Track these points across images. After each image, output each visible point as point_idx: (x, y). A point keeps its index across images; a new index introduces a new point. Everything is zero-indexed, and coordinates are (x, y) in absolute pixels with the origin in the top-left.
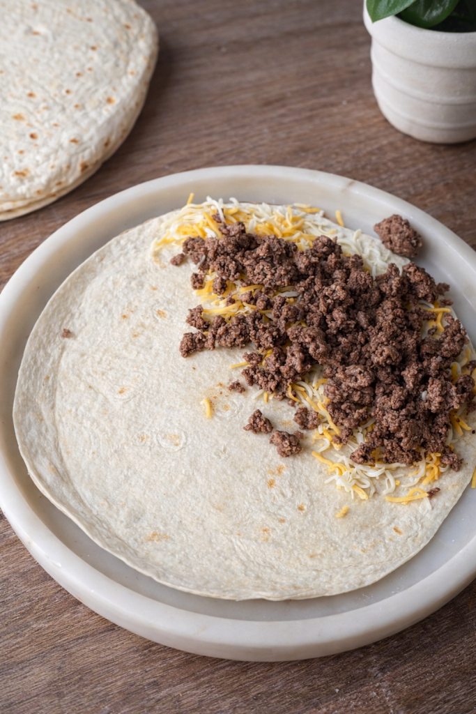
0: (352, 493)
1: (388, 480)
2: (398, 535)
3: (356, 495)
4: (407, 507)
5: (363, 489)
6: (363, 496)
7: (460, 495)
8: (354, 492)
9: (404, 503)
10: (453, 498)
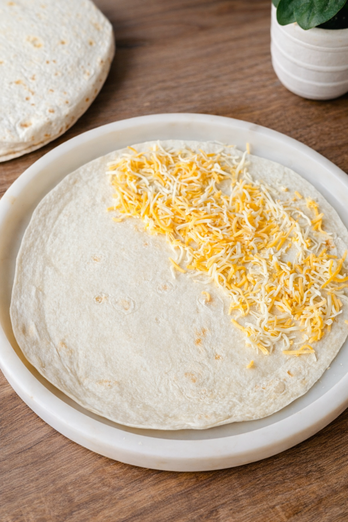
0: (257, 349)
1: (285, 341)
2: (290, 376)
3: (260, 351)
4: (298, 358)
5: (266, 347)
6: (265, 352)
7: (338, 351)
8: (258, 348)
9: (296, 356)
10: (332, 353)
